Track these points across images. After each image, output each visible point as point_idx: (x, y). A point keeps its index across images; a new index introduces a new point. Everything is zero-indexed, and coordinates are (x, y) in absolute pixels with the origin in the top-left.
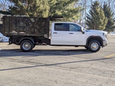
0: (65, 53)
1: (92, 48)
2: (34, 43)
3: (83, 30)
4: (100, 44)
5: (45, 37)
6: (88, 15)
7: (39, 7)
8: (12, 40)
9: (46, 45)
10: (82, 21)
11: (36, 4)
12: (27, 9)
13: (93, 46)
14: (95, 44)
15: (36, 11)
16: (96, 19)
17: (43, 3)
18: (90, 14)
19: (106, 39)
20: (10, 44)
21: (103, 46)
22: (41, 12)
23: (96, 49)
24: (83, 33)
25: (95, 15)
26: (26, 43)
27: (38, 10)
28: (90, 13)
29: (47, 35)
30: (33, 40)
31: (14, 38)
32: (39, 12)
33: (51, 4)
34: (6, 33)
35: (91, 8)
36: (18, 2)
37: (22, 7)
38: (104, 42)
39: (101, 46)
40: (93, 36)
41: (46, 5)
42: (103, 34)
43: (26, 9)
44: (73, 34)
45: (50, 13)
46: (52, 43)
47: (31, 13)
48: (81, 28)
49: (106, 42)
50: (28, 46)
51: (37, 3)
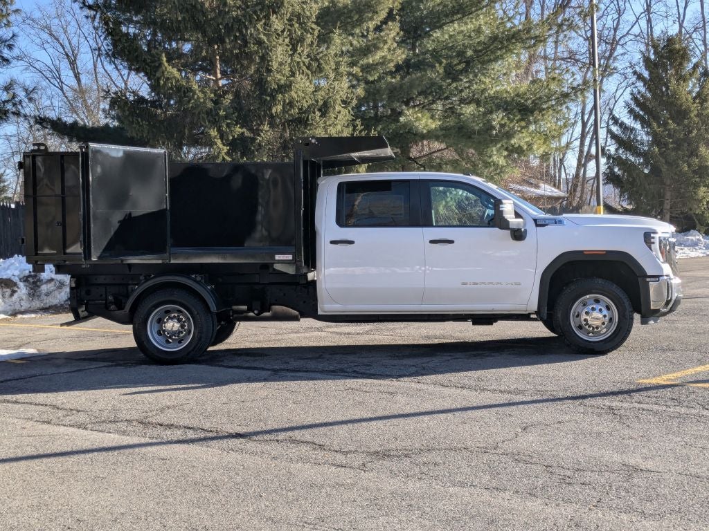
0: (405, 362)
1: (580, 327)
2: (213, 308)
3: (517, 215)
4: (627, 304)
5: (278, 267)
6: (622, 125)
7: (284, 88)
8: (88, 293)
9: (296, 319)
10: (592, 164)
11: (269, 71)
12: (216, 102)
13: (584, 316)
14: (597, 301)
15: (272, 117)
16: (676, 149)
17: (314, 65)
18: (636, 117)
19: (667, 269)
20: (78, 319)
21: (648, 315)
22: (301, 121)
23: (605, 333)
24: (518, 235)
25: (666, 124)
26: (168, 312)
27: (280, 108)
28: (631, 111)
29: (290, 257)
30: (206, 292)
31: (101, 280)
32: (289, 122)
33: (367, 69)
34: (47, 251)
35: (640, 77)
36: (161, 64)
37: (183, 92)
38: (653, 286)
39: (637, 317)
40: (581, 252)
41: (332, 76)
42: (648, 237)
43: (210, 105)
44: (451, 242)
45: (358, 122)
46: (324, 307)
47: (238, 130)
48: (497, 203)
49: (669, 286)
50: (177, 326)
51: (275, 65)
